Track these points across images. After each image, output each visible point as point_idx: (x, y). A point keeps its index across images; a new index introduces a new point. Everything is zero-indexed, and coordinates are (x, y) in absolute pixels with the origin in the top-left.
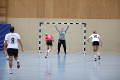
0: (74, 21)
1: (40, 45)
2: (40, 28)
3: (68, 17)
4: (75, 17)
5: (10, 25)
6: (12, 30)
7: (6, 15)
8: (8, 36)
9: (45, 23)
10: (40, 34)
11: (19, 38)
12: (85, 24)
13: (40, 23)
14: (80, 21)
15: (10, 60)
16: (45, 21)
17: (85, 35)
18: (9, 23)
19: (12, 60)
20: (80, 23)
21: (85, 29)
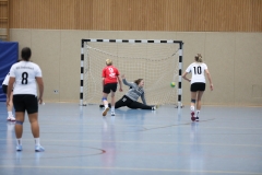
0: (157, 36)
1: (82, 89)
2: (82, 51)
3: (143, 27)
4: (159, 28)
5: (16, 45)
7: (9, 23)
9: (93, 40)
10: (82, 64)
12: (181, 43)
13: (83, 41)
14: (171, 37)
16: (93, 36)
17: (180, 66)
18: (14, 40)
20: (170, 41)
21: (180, 53)
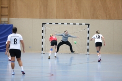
0: (77, 21)
1: (42, 46)
2: (43, 28)
3: (71, 17)
4: (78, 18)
5: (12, 25)
6: (15, 31)
8: (11, 37)
9: (48, 23)
10: (43, 34)
11: (22, 39)
12: (88, 25)
13: (43, 24)
14: (84, 22)
15: (12, 61)
16: (48, 21)
17: (88, 35)
19: (14, 61)
20: (84, 24)
21: (88, 29)
